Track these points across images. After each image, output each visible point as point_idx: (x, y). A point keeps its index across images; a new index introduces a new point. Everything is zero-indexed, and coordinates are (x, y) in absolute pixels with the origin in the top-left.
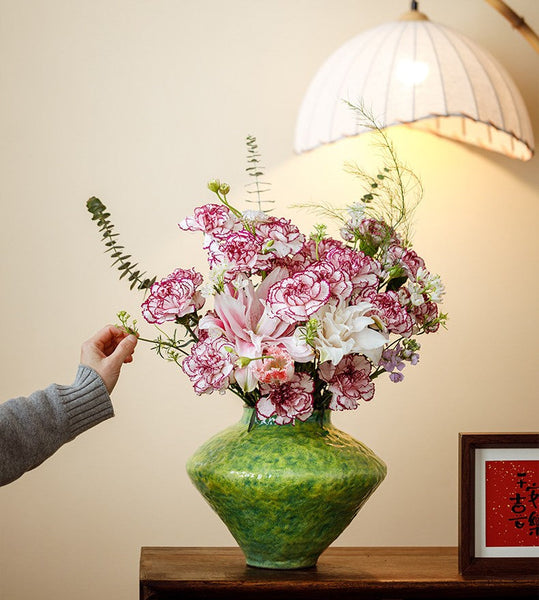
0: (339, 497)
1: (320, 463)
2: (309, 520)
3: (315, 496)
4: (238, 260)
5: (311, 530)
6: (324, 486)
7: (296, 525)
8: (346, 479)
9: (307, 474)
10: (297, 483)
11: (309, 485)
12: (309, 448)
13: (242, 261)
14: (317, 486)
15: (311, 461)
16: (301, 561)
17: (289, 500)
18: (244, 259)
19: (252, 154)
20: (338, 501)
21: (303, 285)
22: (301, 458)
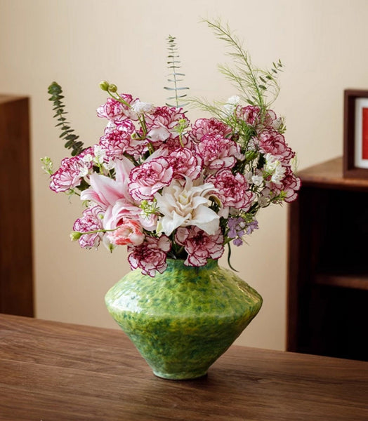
0: (196, 332)
1: (178, 305)
2: (177, 347)
3: (173, 330)
4: (114, 146)
5: (182, 353)
6: (179, 324)
7: (169, 349)
8: (198, 319)
9: (165, 314)
10: (157, 320)
11: (166, 322)
12: (174, 292)
13: (116, 147)
14: (173, 324)
15: (171, 303)
16: (185, 375)
17: (155, 331)
18: (117, 145)
19: (171, 51)
20: (196, 335)
21: (151, 170)
22: (164, 300)
